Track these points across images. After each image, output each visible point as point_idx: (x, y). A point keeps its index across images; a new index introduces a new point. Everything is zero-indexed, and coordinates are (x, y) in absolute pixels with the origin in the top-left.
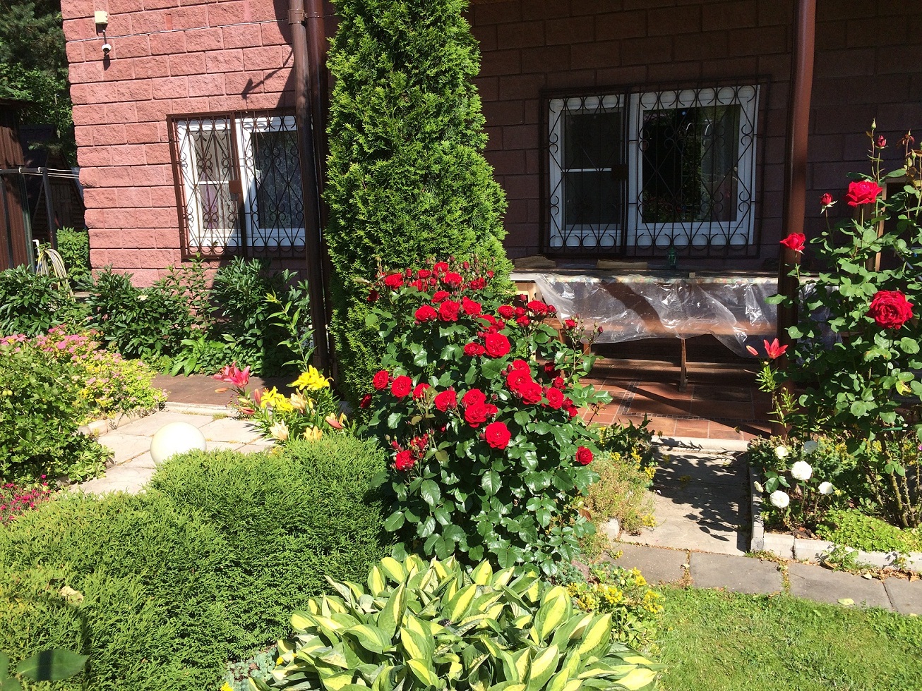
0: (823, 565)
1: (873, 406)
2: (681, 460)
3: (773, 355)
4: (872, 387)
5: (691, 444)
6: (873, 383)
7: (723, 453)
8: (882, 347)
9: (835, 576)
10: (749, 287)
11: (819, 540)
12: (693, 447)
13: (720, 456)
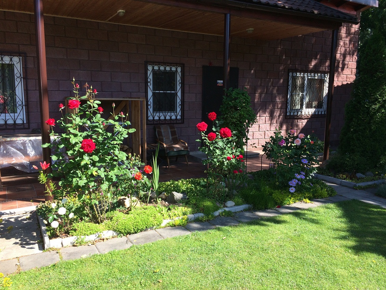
0: (74, 246)
1: (86, 181)
2: (6, 221)
3: (44, 168)
4: (85, 174)
5: (10, 212)
6: (85, 173)
7: (25, 213)
8: (86, 160)
9: (79, 248)
10: (28, 142)
11: (71, 237)
12: (11, 213)
13: (25, 214)
